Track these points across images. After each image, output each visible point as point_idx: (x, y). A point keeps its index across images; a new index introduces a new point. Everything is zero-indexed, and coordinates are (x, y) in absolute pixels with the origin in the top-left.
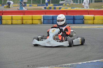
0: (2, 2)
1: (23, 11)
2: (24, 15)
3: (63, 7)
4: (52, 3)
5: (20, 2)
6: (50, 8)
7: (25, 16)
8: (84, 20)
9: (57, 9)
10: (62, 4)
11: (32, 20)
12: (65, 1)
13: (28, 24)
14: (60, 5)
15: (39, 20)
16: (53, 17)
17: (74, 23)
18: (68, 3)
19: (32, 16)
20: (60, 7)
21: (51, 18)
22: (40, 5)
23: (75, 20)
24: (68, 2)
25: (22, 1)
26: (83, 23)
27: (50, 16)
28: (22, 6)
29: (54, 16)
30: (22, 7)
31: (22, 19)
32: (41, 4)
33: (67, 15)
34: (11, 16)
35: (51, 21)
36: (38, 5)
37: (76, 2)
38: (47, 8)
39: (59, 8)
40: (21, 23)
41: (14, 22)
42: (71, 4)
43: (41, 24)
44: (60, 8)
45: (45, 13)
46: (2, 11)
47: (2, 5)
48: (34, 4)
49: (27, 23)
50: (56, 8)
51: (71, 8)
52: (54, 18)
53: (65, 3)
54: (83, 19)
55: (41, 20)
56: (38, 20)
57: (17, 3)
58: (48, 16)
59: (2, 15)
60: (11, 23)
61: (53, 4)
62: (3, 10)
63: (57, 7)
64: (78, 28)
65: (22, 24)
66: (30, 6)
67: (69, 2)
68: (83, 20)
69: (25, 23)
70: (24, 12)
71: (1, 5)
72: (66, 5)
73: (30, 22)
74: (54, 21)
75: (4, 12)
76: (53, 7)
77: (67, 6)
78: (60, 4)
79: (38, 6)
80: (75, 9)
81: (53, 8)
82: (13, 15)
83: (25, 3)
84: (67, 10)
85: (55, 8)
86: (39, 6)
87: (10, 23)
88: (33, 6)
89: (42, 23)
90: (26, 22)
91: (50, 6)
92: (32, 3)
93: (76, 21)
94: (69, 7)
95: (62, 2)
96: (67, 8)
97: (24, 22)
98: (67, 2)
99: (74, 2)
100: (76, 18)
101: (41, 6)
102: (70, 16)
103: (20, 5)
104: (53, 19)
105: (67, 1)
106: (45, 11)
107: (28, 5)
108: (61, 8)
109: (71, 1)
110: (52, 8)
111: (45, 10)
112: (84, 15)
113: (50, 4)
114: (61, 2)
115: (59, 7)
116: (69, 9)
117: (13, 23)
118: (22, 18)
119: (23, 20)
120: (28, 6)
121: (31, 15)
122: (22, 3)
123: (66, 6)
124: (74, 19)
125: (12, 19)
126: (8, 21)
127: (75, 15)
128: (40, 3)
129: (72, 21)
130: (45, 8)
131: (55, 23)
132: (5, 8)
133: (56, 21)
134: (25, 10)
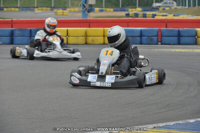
0: (51, 3)
1: (86, 20)
2: (89, 27)
3: (159, 13)
4: (139, 6)
5: (83, 4)
6: (137, 15)
7: (92, 30)
8: (198, 37)
9: (149, 17)
10: (157, 9)
11: (104, 36)
12: (162, 3)
13: (96, 43)
14: (154, 11)
16: (141, 31)
17: (179, 44)
18: (168, 7)
19: (104, 30)
20: (154, 13)
21: (138, 34)
23: (181, 38)
24: (168, 5)
25: (86, 3)
26: (196, 43)
27: (136, 30)
28: (86, 11)
29: (144, 30)
30: (86, 13)
31: (86, 36)
32: (119, 8)
33: (168, 29)
34: (66, 29)
35: (138, 38)
36: (115, 9)
37: (182, 5)
38: (130, 15)
39: (153, 15)
40: (84, 42)
41: (72, 40)
42: (173, 8)
44: (154, 16)
45: (127, 24)
47: (51, 10)
48: (108, 8)
49: (94, 43)
50: (147, 16)
51: (172, 15)
52: (143, 34)
54: (196, 35)
57: (77, 6)
58: (132, 31)
61: (141, 8)
63: (148, 13)
64: (186, 52)
65: (86, 43)
66: (102, 11)
67: (170, 5)
68: (195, 37)
69: (91, 43)
70: (90, 22)
71: (49, 9)
72: (164, 9)
73: (100, 40)
74: (142, 40)
76: (142, 13)
77: (166, 12)
78: (153, 8)
79: (114, 11)
80: (181, 17)
81: (142, 15)
82: (69, 28)
83: (91, 6)
84: (166, 20)
85: (145, 16)
86: (117, 11)
88: (106, 11)
90: (93, 41)
91: (135, 12)
92: (104, 6)
93: (183, 40)
94: (170, 14)
95: (158, 4)
96: (166, 16)
97: (90, 40)
98: (165, 5)
99: (178, 5)
100: (182, 34)
101: (121, 11)
102: (172, 31)
103: (83, 9)
104: (141, 36)
105: (166, 3)
106: (126, 20)
107: (97, 9)
108: (155, 15)
109: (173, 3)
110: (140, 15)
111: (127, 18)
112: (197, 29)
113: (136, 8)
114: (155, 5)
115: (151, 13)
116: (170, 17)
117: (69, 43)
118: (86, 32)
119: (88, 38)
120: (98, 11)
121: (102, 29)
122: (86, 5)
123: (164, 12)
124: (179, 35)
125: (67, 35)
127: (180, 29)
128: (119, 6)
129: (176, 38)
130: (128, 15)
131: (145, 42)
132: (57, 15)
133: (147, 39)
134: (91, 18)
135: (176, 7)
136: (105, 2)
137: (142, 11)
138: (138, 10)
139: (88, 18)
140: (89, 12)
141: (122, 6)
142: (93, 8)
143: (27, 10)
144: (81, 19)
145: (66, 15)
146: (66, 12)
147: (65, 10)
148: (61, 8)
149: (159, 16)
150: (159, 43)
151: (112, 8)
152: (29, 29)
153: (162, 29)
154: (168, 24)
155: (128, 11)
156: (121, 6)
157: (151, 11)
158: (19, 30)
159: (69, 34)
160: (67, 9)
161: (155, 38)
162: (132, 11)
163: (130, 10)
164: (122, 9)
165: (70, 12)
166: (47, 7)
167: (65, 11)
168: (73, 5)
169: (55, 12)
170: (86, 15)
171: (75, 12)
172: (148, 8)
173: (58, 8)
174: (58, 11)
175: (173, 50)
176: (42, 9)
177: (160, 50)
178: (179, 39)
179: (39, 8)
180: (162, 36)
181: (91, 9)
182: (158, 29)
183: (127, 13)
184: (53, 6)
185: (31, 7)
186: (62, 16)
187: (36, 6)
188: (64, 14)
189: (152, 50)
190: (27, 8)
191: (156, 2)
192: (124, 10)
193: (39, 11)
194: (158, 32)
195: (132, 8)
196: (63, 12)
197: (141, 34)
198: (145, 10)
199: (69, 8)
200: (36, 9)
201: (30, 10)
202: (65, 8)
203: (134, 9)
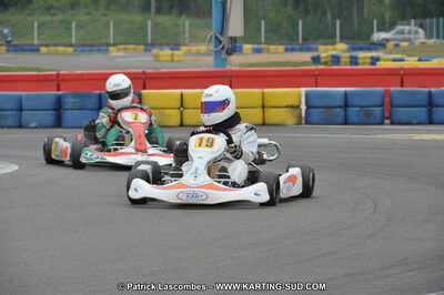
0: (146, 35)
1: (228, 71)
3: (385, 53)
4: (343, 39)
5: (216, 37)
6: (336, 59)
9: (364, 64)
10: (382, 45)
11: (263, 107)
12: (395, 31)
14: (376, 49)
15: (292, 107)
16: (346, 95)
17: (431, 122)
18: (405, 40)
19: (263, 93)
20: (374, 54)
21: (340, 102)
22: (296, 47)
23: (434, 109)
24: (406, 36)
25: (222, 33)
27: (335, 92)
28: (223, 52)
29: (353, 93)
30: (223, 56)
32: (298, 43)
33: (404, 89)
34: (178, 91)
35: (340, 112)
36: (290, 47)
37: (438, 37)
38: (323, 60)
39: (372, 58)
42: (417, 42)
43: (300, 124)
44: (375, 60)
45: (313, 79)
46: (144, 73)
47: (146, 50)
48: (273, 44)
50: (360, 61)
51: (416, 59)
52: (350, 102)
53: (393, 40)
55: (298, 107)
56: (287, 107)
57: (203, 41)
58: (327, 95)
59: (145, 88)
60: (179, 123)
61: (347, 43)
62: (147, 71)
63: (361, 54)
66: (258, 51)
67: (411, 36)
70: (231, 76)
71: (142, 47)
72: (397, 46)
73: (255, 116)
74: (349, 114)
75: (151, 79)
76: (348, 55)
77: (403, 51)
78: (374, 44)
79: (286, 50)
80: (435, 63)
81: (348, 60)
82: (185, 91)
83: (233, 40)
84: (401, 69)
85: (354, 61)
86: (292, 50)
87: (175, 120)
88: (268, 50)
89: (303, 122)
91: (334, 53)
92: (263, 40)
93: (440, 113)
94: (410, 56)
95: (383, 35)
96: (402, 60)
98: (400, 36)
99: (429, 36)
100: (438, 100)
101: (301, 50)
102: (413, 94)
103: (216, 47)
104: (346, 105)
105: (402, 32)
106: (314, 70)
107: (247, 47)
108: (378, 59)
109: (416, 32)
110: (342, 60)
111: (314, 67)
113: (334, 43)
114: (378, 36)
115: (369, 54)
116: (411, 62)
117: (184, 123)
120: (251, 51)
121: (259, 90)
122: (222, 39)
123: (397, 53)
124: (431, 103)
125: (182, 105)
126: (167, 112)
128: (298, 39)
129: (422, 112)
130: (316, 60)
131: (355, 120)
132: (158, 61)
133: (358, 111)
134: (234, 68)
135: (424, 40)
136: (266, 32)
137: (348, 51)
138: (340, 48)
139: (228, 68)
140: (229, 53)
141: (304, 39)
142: (238, 44)
143: (91, 51)
144: (212, 69)
145: (179, 61)
146: (179, 54)
147: (178, 50)
148: (168, 45)
149: (386, 60)
150: (387, 121)
151: (281, 44)
152: (98, 92)
153: (392, 89)
154: (405, 79)
155: (317, 50)
156: (301, 41)
157: (369, 49)
158: (75, 96)
159: (185, 104)
160: (182, 48)
161: (377, 111)
162: (326, 51)
163: (321, 48)
164: (304, 46)
165: (189, 53)
166: (138, 44)
167: (176, 52)
168: (194, 39)
169: (155, 56)
170: (224, 61)
171: (198, 53)
172: (361, 44)
173: (161, 45)
174: (162, 53)
175: (417, 137)
176: (126, 49)
177: (388, 136)
178: (430, 111)
179: (120, 47)
180: (392, 106)
181: (233, 47)
182: (382, 89)
183: (314, 54)
184: (149, 40)
185: (100, 45)
186: (170, 64)
187: (112, 41)
188: (175, 58)
189: (372, 136)
190: (92, 45)
191: (379, 30)
192: (309, 50)
193: (121, 54)
194: (383, 97)
195: (326, 44)
196: (173, 55)
197: (346, 102)
198: (354, 49)
199: (185, 45)
200: (111, 49)
201: (98, 51)
202: (176, 46)
203: (330, 47)
